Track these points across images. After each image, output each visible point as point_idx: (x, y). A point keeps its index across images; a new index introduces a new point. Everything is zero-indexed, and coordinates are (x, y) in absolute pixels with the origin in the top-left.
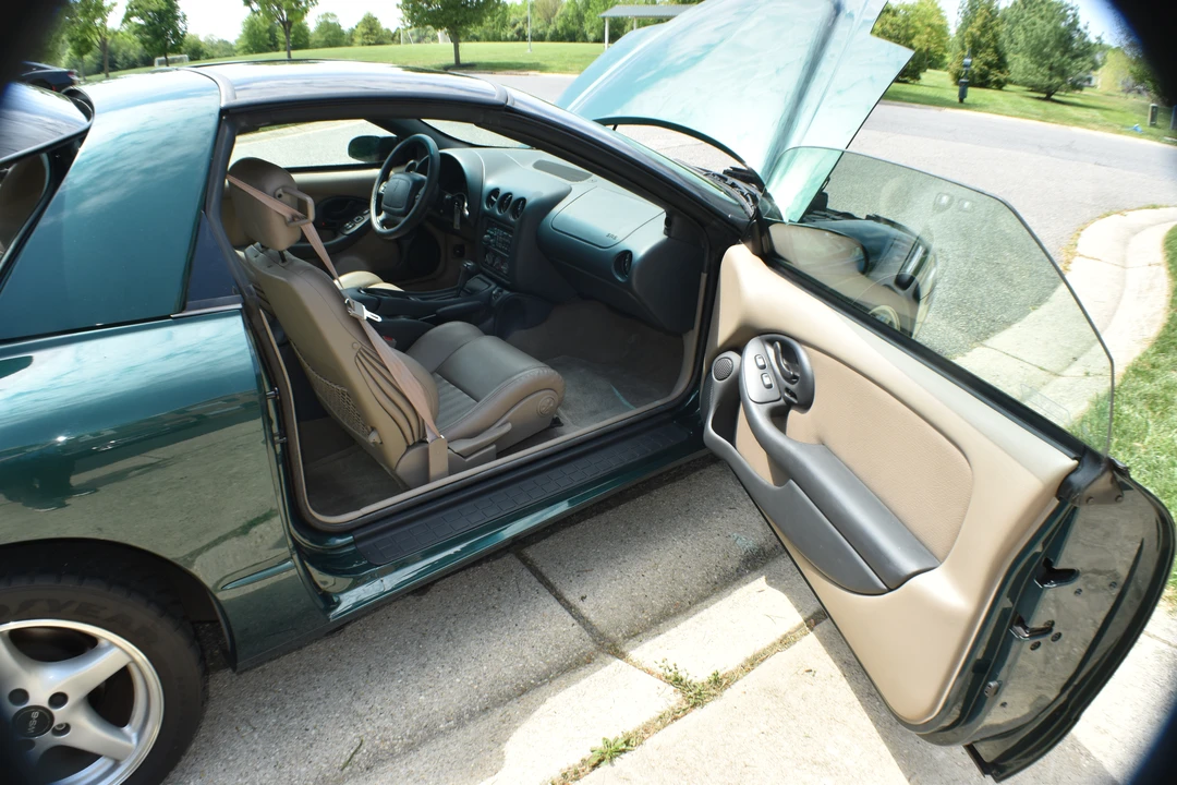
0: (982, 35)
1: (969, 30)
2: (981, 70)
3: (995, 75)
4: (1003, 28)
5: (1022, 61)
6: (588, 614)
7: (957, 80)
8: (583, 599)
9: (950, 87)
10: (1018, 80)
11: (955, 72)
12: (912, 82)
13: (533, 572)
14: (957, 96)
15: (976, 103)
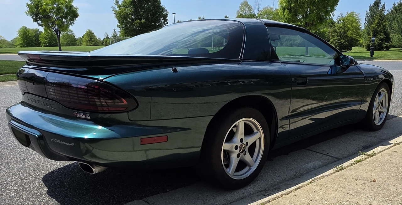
0: (378, 27)
1: (372, 26)
2: (378, 42)
3: (385, 44)
4: (387, 23)
5: (397, 36)
6: (331, 155)
7: (368, 48)
8: (328, 154)
9: (365, 52)
10: (396, 45)
11: (366, 45)
12: (348, 51)
13: (312, 151)
14: (370, 54)
15: (378, 56)
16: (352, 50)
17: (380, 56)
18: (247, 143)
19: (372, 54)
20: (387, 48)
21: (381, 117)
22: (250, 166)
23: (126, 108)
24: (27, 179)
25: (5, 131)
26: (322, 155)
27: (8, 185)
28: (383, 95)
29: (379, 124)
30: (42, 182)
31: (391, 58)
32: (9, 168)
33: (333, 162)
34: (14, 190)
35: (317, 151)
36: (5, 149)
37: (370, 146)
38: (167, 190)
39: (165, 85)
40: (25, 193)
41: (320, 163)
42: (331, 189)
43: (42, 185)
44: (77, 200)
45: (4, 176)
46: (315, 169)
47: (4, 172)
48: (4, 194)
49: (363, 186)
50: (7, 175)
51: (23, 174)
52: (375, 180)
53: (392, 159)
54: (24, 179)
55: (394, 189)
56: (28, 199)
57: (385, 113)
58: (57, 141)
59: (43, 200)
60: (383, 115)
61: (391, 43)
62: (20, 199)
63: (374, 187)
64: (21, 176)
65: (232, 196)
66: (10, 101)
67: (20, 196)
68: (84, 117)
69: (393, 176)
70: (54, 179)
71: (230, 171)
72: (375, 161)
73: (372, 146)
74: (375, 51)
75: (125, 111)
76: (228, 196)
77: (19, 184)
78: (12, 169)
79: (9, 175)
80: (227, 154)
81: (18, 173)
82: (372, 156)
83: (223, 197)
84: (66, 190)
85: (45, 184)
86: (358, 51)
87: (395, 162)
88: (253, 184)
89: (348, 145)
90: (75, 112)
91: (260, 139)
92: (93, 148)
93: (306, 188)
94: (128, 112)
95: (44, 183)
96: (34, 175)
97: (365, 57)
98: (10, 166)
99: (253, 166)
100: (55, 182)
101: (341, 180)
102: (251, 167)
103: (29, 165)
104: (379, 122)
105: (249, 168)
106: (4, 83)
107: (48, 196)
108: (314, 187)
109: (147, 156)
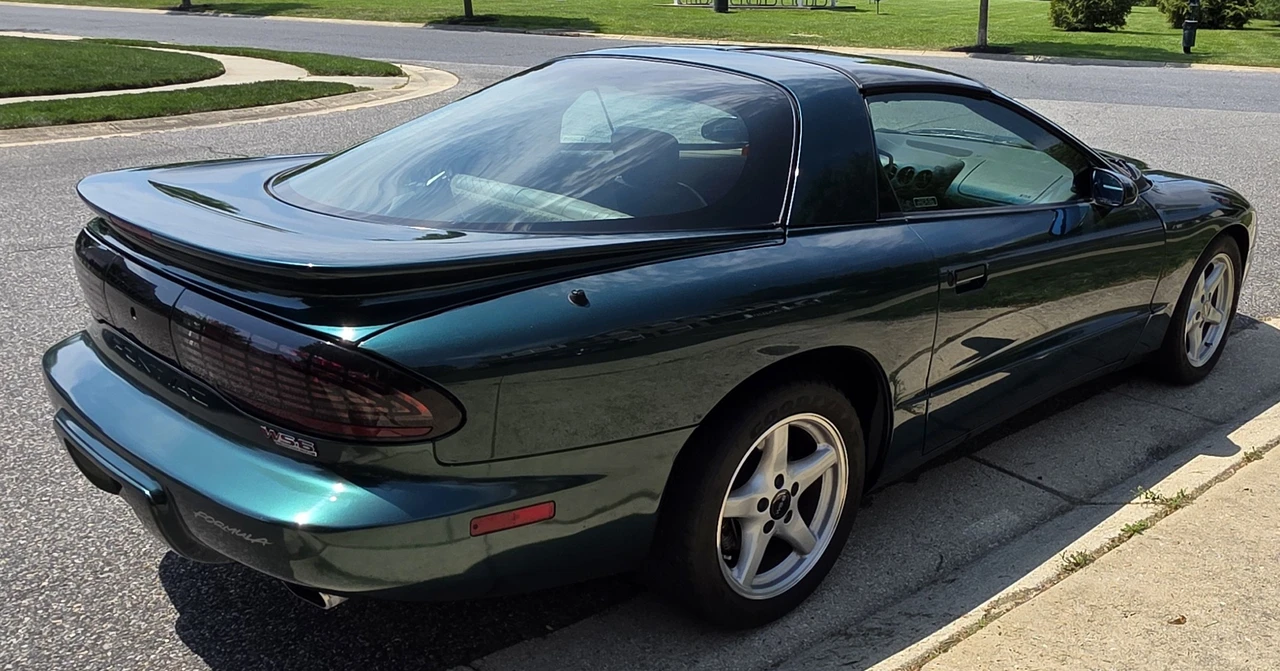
2: (1210, 2)
3: (1232, 9)
6: (1050, 486)
7: (1178, 20)
8: (1040, 478)
9: (1168, 32)
10: (1267, 12)
11: (1172, 9)
12: (1113, 28)
13: (990, 466)
14: (1181, 42)
15: (1209, 51)
16: (1124, 23)
17: (1213, 49)
18: (796, 486)
19: (1189, 41)
20: (1239, 22)
21: (1207, 339)
22: (802, 552)
23: (429, 429)
24: (110, 571)
25: (28, 356)
26: (1022, 483)
27: (54, 594)
28: (1219, 270)
29: (1199, 363)
30: (158, 582)
31: (1247, 59)
32: (53, 522)
33: (1057, 514)
34: (75, 614)
35: (1005, 467)
36: (36, 437)
37: (1170, 447)
38: (549, 627)
39: (552, 347)
40: (110, 630)
41: (1016, 517)
42: (1050, 649)
43: (161, 597)
44: (272, 662)
45: (40, 552)
46: (999, 542)
47: (37, 538)
48: (45, 634)
49: (1147, 641)
50: (47, 552)
51: (96, 547)
52: (1183, 617)
53: (1236, 524)
54: (102, 568)
55: (1240, 659)
56: (119, 655)
57: (1220, 325)
58: (216, 523)
59: (168, 662)
60: (1215, 334)
61: (1250, 4)
62: (94, 655)
63: (1178, 649)
64: (91, 556)
65: (745, 655)
66: (37, 221)
67: (96, 640)
68: (296, 447)
69: (1239, 601)
70: (195, 570)
71: (741, 577)
72: (1186, 531)
73: (1178, 448)
74: (1198, 31)
75: (425, 438)
76: (734, 654)
77: (88, 591)
78: (61, 525)
79: (54, 551)
80: (735, 527)
81: (83, 542)
82: (1176, 509)
83: (718, 657)
84: (235, 620)
85: (169, 594)
86: (1145, 25)
87: (1245, 538)
88: (810, 605)
89: (1101, 443)
90: (268, 429)
91: (835, 468)
92: (326, 545)
93: (974, 642)
94: (433, 440)
95: (166, 590)
96: (132, 554)
97: (1166, 53)
98: (54, 510)
99: (812, 549)
100: (199, 584)
101: (1079, 611)
102: (806, 554)
103: (115, 509)
104: (1201, 356)
105: (799, 557)
106: (12, 133)
107: (180, 642)
108: (998, 639)
109: (489, 548)
